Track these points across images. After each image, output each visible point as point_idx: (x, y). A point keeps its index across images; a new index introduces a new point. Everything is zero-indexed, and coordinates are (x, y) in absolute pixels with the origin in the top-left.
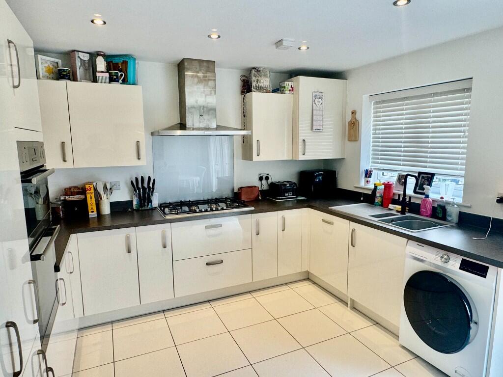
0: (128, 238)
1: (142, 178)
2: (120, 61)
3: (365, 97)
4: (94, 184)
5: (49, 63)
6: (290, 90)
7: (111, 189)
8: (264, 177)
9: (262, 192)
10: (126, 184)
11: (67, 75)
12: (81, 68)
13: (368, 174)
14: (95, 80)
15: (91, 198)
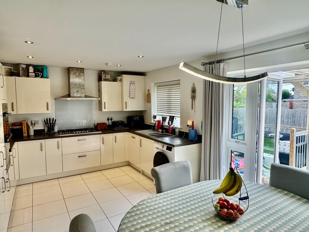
0: (41, 144)
1: (50, 118)
2: (40, 68)
3: (152, 84)
4: (26, 121)
5: (7, 69)
6: (120, 80)
7: (34, 124)
8: (110, 119)
9: (109, 125)
10: (42, 121)
11: (15, 74)
12: (22, 71)
13: (155, 117)
14: (28, 76)
15: (25, 127)
